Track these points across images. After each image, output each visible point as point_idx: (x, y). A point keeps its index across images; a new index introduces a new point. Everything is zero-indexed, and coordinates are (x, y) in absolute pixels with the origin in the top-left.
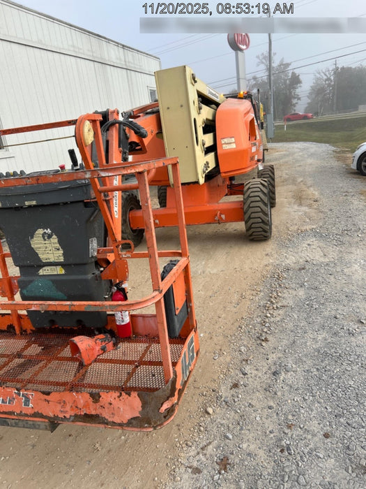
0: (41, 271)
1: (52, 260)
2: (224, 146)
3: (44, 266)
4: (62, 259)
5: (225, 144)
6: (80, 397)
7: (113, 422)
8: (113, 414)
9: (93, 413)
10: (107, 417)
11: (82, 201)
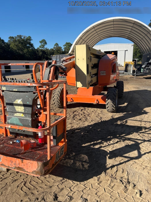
0: (16, 114)
1: (20, 111)
2: (101, 74)
3: (17, 113)
4: (23, 111)
5: (102, 73)
6: (17, 160)
7: (27, 171)
8: (27, 168)
9: (21, 167)
10: (25, 169)
11: (33, 92)
